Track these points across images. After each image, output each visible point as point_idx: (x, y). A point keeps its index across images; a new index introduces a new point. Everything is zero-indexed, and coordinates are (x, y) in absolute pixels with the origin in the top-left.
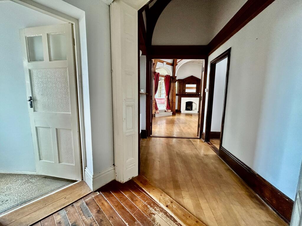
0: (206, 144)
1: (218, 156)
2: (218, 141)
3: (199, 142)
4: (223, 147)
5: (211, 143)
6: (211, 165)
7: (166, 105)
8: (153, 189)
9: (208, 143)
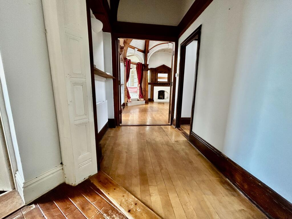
0: (176, 130)
1: (189, 142)
2: (188, 127)
3: (170, 128)
4: (193, 132)
5: (181, 129)
6: (182, 151)
7: (139, 94)
8: (115, 189)
9: (179, 129)
